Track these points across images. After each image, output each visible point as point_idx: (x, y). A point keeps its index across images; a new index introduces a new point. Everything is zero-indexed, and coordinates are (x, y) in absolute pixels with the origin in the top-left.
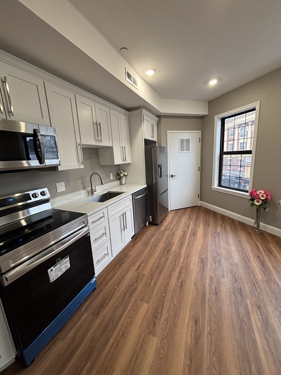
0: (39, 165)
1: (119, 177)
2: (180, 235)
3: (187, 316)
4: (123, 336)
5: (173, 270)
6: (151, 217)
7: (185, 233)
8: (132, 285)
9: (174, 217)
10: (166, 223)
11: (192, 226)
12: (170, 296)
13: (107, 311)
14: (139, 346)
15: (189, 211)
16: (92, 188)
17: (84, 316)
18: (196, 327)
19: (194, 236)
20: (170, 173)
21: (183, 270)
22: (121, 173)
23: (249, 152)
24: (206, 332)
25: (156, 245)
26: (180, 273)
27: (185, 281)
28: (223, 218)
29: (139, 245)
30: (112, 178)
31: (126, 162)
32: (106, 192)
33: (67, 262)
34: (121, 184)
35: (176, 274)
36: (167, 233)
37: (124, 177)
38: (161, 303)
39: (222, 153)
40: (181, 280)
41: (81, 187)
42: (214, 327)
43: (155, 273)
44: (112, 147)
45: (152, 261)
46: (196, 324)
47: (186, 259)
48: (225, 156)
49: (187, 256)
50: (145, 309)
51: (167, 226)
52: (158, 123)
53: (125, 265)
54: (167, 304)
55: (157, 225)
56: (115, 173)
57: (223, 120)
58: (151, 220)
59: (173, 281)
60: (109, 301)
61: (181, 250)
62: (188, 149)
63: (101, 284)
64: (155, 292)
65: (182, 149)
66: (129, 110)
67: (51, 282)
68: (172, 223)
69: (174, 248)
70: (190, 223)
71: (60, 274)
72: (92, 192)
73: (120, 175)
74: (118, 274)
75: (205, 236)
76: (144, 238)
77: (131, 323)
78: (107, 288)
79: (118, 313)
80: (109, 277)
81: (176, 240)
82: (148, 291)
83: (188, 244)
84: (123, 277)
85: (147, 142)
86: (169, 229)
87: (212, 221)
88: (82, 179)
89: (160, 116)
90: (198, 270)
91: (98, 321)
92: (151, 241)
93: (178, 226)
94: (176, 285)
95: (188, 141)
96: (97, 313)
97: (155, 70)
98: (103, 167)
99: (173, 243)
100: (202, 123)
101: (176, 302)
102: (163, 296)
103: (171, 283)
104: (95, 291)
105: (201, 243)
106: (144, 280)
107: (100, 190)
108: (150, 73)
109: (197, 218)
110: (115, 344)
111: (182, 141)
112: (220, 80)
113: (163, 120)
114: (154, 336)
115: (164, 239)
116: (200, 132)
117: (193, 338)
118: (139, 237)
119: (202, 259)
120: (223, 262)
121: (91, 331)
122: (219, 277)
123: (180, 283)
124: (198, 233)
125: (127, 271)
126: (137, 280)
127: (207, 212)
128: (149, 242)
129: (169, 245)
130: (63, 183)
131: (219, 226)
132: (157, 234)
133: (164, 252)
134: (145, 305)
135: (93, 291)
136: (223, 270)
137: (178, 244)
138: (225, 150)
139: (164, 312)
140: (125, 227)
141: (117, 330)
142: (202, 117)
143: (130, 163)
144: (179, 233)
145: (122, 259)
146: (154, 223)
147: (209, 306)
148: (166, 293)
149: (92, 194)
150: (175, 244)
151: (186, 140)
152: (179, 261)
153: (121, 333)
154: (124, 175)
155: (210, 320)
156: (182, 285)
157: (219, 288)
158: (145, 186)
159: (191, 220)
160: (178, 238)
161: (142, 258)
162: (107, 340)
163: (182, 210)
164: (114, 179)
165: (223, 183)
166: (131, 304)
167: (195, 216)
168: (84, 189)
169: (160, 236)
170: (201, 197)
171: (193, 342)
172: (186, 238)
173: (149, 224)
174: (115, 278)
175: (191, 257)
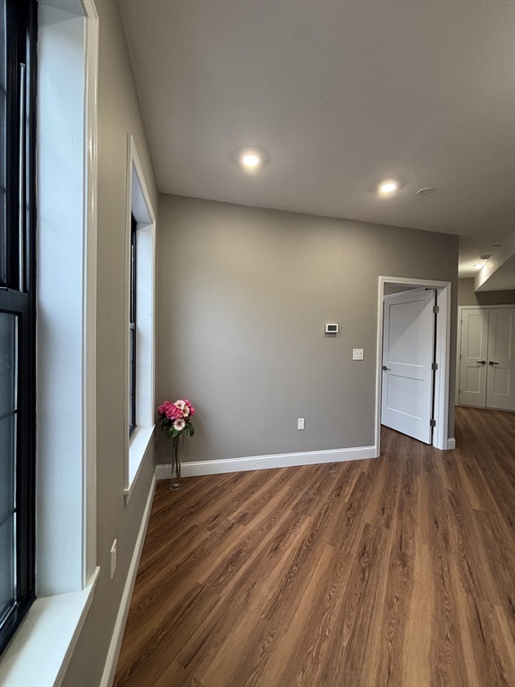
21: (442, 543)
35: (454, 539)
38: (456, 507)
47: (446, 569)
59: (453, 530)
90: (411, 542)
94: (446, 523)
119: (404, 564)
123: (439, 525)
152: (462, 568)
156: (436, 523)
175: (435, 573)
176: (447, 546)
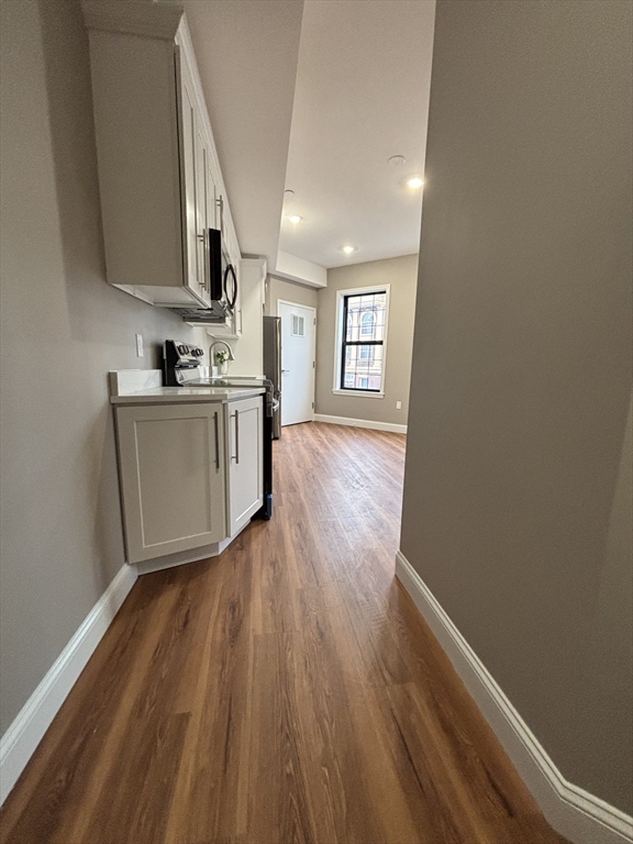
2: (318, 443)
7: (321, 441)
9: (289, 431)
11: (322, 436)
19: (333, 442)
20: (283, 365)
23: (381, 343)
28: (352, 428)
36: (299, 443)
39: (345, 344)
48: (347, 347)
55: (277, 439)
57: (346, 298)
61: (330, 452)
62: (301, 333)
65: (295, 333)
66: (243, 255)
68: (295, 436)
70: (317, 434)
81: (316, 446)
86: (298, 440)
89: (270, 274)
95: (302, 319)
100: (317, 295)
108: (295, 220)
111: (295, 318)
112: (356, 249)
113: (272, 281)
116: (315, 309)
138: (348, 340)
142: (318, 289)
150: (319, 448)
151: (300, 318)
165: (346, 385)
167: (317, 429)
170: (316, 407)
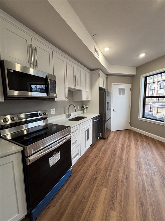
0: (47, 96)
1: (83, 109)
2: (121, 146)
3: (135, 199)
4: (93, 208)
5: (119, 167)
6: (101, 134)
7: (123, 145)
8: (94, 175)
9: (114, 135)
10: (110, 139)
11: (127, 141)
12: (120, 185)
13: (80, 190)
14: (105, 217)
15: (123, 132)
16: (69, 114)
17: (66, 192)
18: (142, 207)
19: (129, 147)
20: (112, 108)
21: (126, 169)
22: (84, 106)
24: (150, 212)
25: (106, 152)
26: (124, 170)
27: (128, 175)
28: (146, 137)
29: (95, 150)
30: (79, 109)
31: (88, 100)
32: (76, 116)
33: (58, 155)
34: (84, 113)
35: (122, 170)
36: (112, 144)
37: (86, 109)
38: (115, 189)
39: (145, 97)
40: (126, 175)
41: (63, 112)
42: (155, 209)
43: (108, 168)
44: (82, 90)
45: (105, 160)
46: (142, 206)
47: (126, 161)
48: (147, 99)
49: (127, 159)
50: (104, 192)
51: (111, 140)
52: (107, 79)
53: (88, 162)
54: (119, 190)
55: (104, 139)
56: (81, 106)
57: (146, 78)
58: (101, 136)
59: (121, 175)
60: (80, 184)
61: (122, 156)
62: (123, 94)
63: (74, 172)
64: (110, 181)
65: (120, 94)
66: (91, 70)
67: (50, 166)
68: (114, 139)
69: (117, 154)
70: (125, 139)
71: (55, 163)
72: (69, 116)
73: (84, 107)
74: (84, 167)
75: (137, 148)
76: (98, 146)
77: (97, 200)
78: (78, 175)
79: (88, 193)
80: (79, 168)
81: (118, 149)
82: (105, 180)
83: (127, 152)
84: (88, 169)
85: (101, 89)
86: (113, 142)
87: (139, 139)
88: (64, 107)
89: (108, 75)
90: (136, 169)
91: (75, 197)
92: (102, 149)
93: (118, 141)
94: (123, 178)
95: (124, 89)
96: (74, 191)
97: (110, 48)
98: (75, 102)
99: (117, 151)
100: (132, 79)
101: (125, 189)
102: (115, 184)
103: (119, 176)
104: (71, 177)
105: (135, 152)
106: (102, 172)
107: (73, 115)
108: (107, 49)
109: (130, 136)
110: (88, 213)
111: (120, 89)
112: (147, 54)
113: (109, 77)
114: (114, 210)
115: (111, 148)
116: (131, 84)
117: (142, 216)
118: (94, 146)
120: (152, 165)
121: (71, 203)
122: (151, 175)
123: (126, 176)
124: (132, 145)
125: (90, 166)
126: (97, 172)
127: (135, 133)
128: (101, 149)
129: (114, 152)
130: (54, 109)
131: (145, 142)
132: (106, 145)
133: (111, 155)
134: (105, 189)
135: (70, 176)
136: (153, 171)
137: (120, 152)
138: (147, 96)
139: (118, 195)
140: (88, 138)
141: (88, 204)
142: (132, 76)
143: (90, 101)
144: (119, 145)
145: (85, 158)
146: (103, 138)
147: (149, 194)
148: (117, 182)
149: (69, 117)
150: (118, 151)
151: (123, 89)
152: (122, 162)
153: (91, 206)
154: (86, 108)
155: (151, 204)
156: (127, 178)
157: (153, 183)
158: (99, 114)
159: (126, 138)
160: (119, 148)
161: (98, 159)
162: (83, 210)
163: (119, 131)
164: (80, 110)
165: (145, 116)
166: (95, 187)
167: (128, 136)
168: (65, 114)
169: (107, 146)
170: (131, 124)
171: (142, 218)
172: (124, 148)
173: (99, 138)
174: (82, 169)
175: (130, 160)
176: (125, 167)
